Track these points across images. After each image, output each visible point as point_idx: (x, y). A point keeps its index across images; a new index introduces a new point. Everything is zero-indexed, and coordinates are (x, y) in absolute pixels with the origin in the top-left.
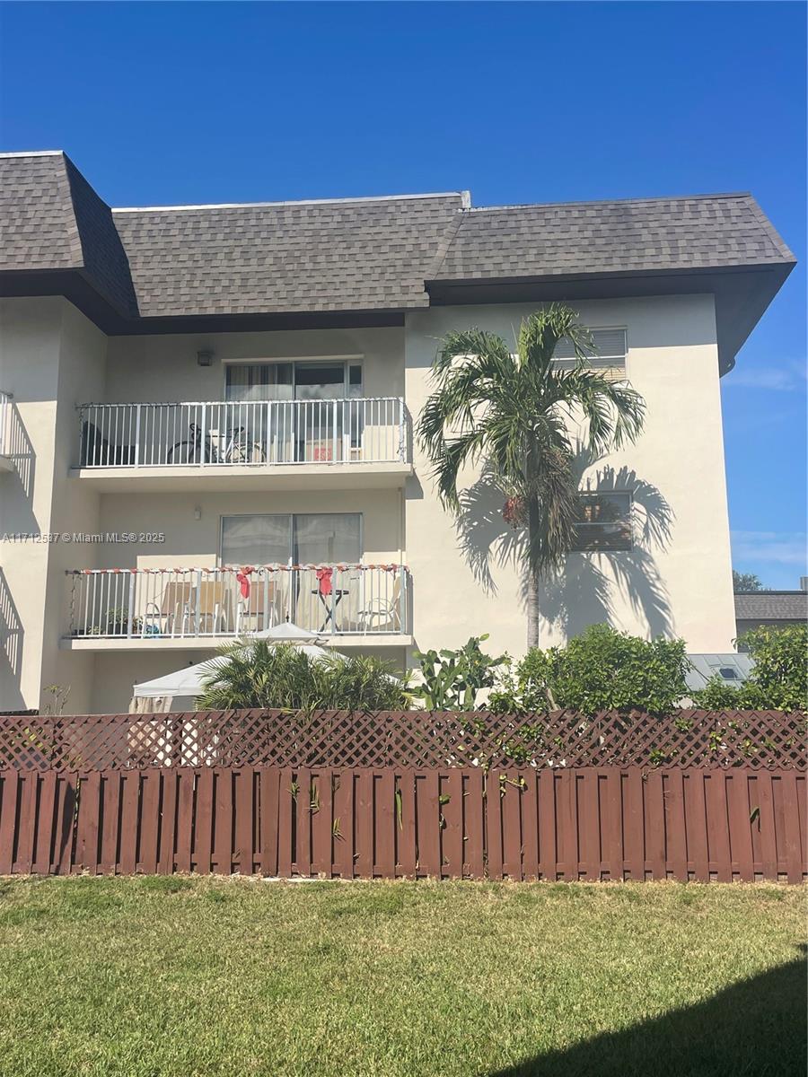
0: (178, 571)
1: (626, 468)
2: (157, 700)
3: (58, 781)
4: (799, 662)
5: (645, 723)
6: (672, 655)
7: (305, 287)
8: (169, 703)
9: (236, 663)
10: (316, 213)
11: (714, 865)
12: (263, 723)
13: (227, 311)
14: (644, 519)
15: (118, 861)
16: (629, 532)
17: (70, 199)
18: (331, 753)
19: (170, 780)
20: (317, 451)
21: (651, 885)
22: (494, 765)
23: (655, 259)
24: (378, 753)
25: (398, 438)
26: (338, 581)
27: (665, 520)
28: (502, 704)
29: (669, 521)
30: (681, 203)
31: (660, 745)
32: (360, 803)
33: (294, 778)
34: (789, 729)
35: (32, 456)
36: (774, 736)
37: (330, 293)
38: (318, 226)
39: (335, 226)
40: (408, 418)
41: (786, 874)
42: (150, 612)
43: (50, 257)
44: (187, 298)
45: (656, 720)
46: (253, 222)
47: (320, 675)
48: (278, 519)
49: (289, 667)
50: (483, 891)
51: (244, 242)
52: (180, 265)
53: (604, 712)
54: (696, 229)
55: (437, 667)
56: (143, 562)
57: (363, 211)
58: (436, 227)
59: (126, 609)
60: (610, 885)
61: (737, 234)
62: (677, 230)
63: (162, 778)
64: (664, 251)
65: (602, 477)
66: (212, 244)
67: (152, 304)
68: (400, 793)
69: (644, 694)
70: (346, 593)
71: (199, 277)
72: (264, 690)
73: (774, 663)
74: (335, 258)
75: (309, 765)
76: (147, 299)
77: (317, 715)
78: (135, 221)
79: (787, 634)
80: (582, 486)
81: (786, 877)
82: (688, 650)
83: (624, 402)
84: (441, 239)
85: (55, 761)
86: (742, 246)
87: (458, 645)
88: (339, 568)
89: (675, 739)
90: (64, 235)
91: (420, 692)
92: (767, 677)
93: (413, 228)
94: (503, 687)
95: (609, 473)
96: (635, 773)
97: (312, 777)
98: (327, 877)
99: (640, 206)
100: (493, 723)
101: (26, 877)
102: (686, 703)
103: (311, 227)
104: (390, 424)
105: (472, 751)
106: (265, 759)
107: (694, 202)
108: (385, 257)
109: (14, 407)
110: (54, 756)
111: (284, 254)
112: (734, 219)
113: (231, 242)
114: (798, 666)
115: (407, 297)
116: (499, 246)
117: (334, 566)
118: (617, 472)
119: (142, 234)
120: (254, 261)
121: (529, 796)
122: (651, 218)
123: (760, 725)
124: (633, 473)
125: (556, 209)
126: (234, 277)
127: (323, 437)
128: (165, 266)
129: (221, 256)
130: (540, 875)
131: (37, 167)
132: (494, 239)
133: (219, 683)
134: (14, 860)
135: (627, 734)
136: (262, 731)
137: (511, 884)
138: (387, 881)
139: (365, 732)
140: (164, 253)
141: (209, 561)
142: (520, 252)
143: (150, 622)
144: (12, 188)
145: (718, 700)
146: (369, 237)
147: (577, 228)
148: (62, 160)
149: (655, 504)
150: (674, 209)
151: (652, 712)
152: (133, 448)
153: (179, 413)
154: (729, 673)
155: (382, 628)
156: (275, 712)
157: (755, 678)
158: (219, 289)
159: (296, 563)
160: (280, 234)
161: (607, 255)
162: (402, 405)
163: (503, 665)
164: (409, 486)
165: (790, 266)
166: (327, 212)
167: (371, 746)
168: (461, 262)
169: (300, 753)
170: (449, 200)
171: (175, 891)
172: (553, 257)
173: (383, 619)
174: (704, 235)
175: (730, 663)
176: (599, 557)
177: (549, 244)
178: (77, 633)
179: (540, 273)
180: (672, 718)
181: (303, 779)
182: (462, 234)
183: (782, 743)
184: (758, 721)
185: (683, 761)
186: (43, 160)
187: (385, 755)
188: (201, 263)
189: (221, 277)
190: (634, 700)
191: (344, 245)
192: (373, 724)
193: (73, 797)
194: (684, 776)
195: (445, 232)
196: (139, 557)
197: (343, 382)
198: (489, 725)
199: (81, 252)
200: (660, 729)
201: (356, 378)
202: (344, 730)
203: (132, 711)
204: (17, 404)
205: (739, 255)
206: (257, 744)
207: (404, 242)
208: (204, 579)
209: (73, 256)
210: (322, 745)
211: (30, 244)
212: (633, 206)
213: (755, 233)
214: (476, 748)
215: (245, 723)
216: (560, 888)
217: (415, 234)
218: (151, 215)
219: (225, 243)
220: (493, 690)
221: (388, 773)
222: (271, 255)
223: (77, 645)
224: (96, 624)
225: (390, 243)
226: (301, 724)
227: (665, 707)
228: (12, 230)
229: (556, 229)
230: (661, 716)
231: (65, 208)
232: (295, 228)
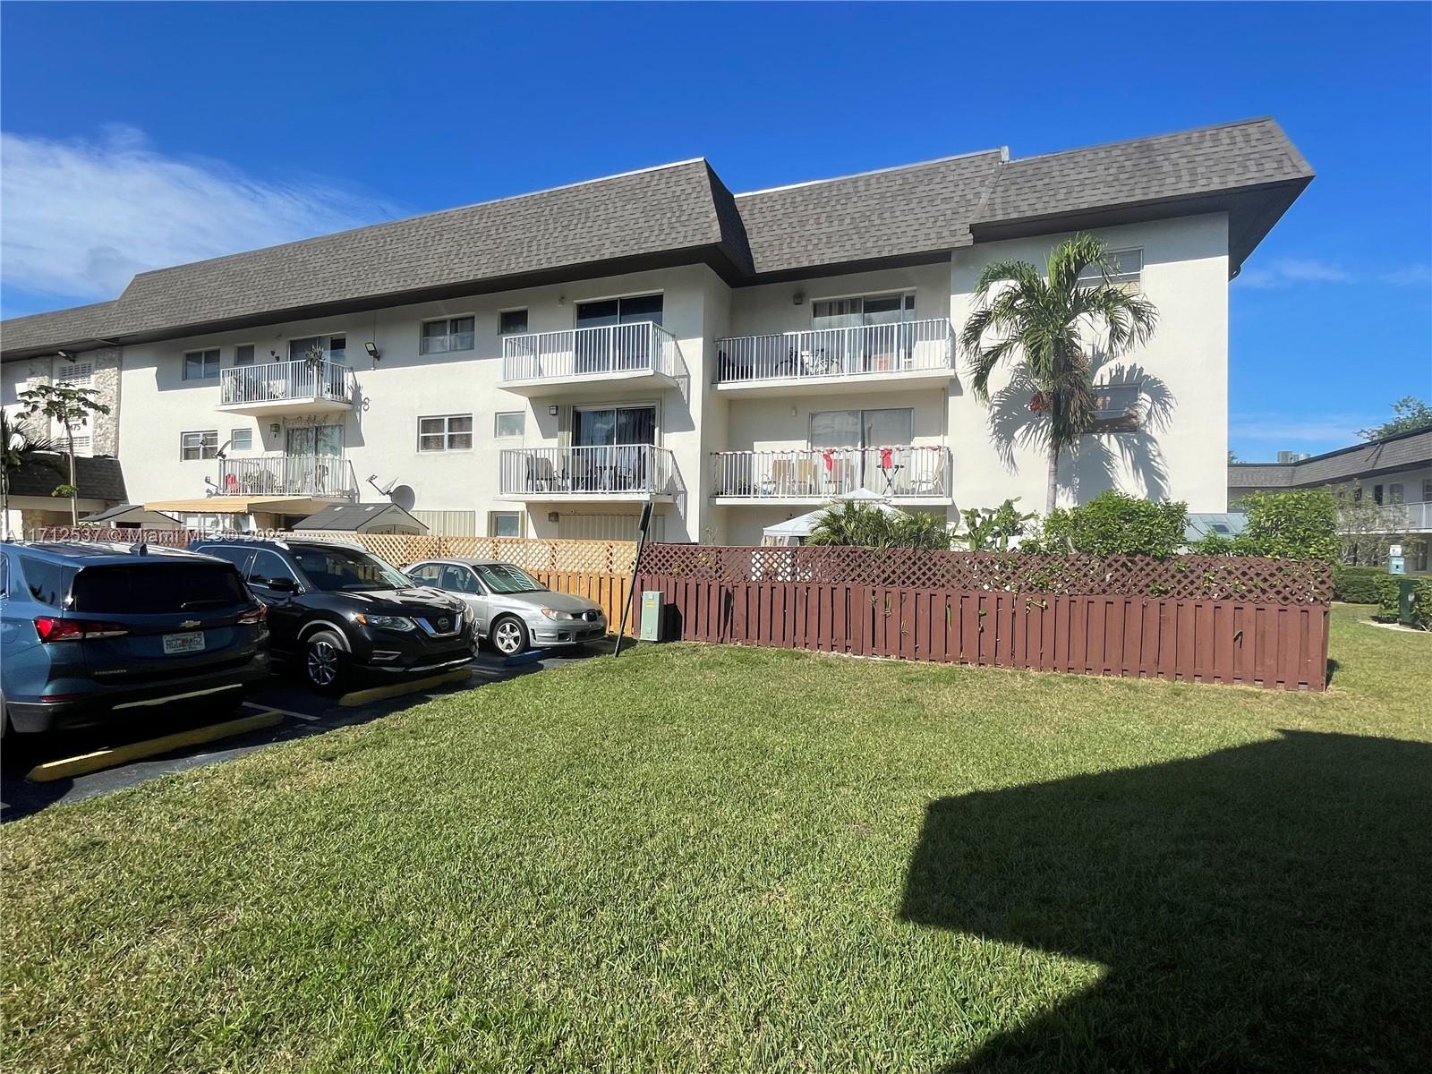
0: (783, 452)
1: (1135, 364)
2: (779, 538)
3: (721, 587)
4: (1290, 519)
5: (1148, 564)
6: (1176, 514)
7: (875, 239)
8: (787, 540)
9: (832, 515)
10: (882, 180)
11: (1198, 670)
12: (852, 556)
13: (817, 263)
14: (1149, 406)
15: (759, 638)
16: (1135, 417)
17: (710, 192)
18: (900, 577)
19: (790, 590)
20: (881, 362)
21: (1144, 681)
22: (1022, 590)
23: (1174, 187)
24: (934, 579)
25: (944, 349)
26: (896, 458)
27: (1168, 407)
28: (1031, 548)
29: (1171, 407)
30: (1203, 134)
31: (1159, 581)
32: (920, 612)
33: (874, 593)
34: (1276, 573)
35: (688, 376)
36: (1262, 577)
37: (894, 241)
38: (884, 190)
39: (897, 188)
40: (952, 334)
41: (1262, 681)
42: (765, 480)
43: (699, 236)
44: (788, 256)
45: (1158, 562)
46: (835, 193)
47: (891, 525)
48: (853, 413)
49: (869, 519)
50: (1012, 675)
51: (829, 209)
52: (782, 232)
53: (1114, 556)
54: (1216, 156)
55: (978, 521)
56: (758, 446)
57: (919, 174)
58: (979, 179)
59: (750, 479)
60: (1112, 678)
61: (1257, 156)
62: (1197, 158)
63: (785, 588)
64: (1184, 179)
65: (1114, 373)
66: (804, 213)
67: (764, 262)
68: (949, 606)
69: (1149, 542)
70: (902, 467)
71: (797, 239)
72: (853, 534)
73: (1268, 520)
74: (898, 214)
75: (884, 585)
76: (760, 260)
77: (889, 552)
78: (750, 203)
79: (1282, 497)
80: (1096, 381)
81: (1262, 683)
82: (1189, 510)
83: (1138, 312)
84: (984, 189)
85: (718, 574)
86: (1260, 166)
87: (996, 504)
88: (898, 449)
89: (1173, 577)
90: (708, 220)
91: (964, 538)
92: (1259, 532)
93: (960, 182)
94: (1032, 535)
95: (1120, 370)
96: (1137, 602)
97: (886, 593)
98: (897, 658)
99: (1163, 141)
100: (1023, 561)
101: (704, 643)
102: (1183, 551)
103: (879, 191)
104: (938, 339)
105: (1005, 580)
106: (853, 580)
107: (1214, 132)
108: (937, 208)
109: (676, 343)
110: (717, 571)
111: (859, 215)
112: (1254, 143)
113: (819, 210)
114: (1290, 523)
115: (954, 239)
116: (1033, 190)
117: (893, 447)
118: (1127, 369)
119: (756, 211)
120: (836, 223)
121: (1049, 614)
122: (1173, 150)
123: (1249, 569)
124: (1141, 369)
125: (1084, 153)
126: (822, 236)
127: (887, 352)
128: (772, 233)
129: (812, 221)
130: (1055, 668)
131: (688, 172)
132: (1030, 184)
133: (821, 528)
134: (696, 633)
135: (1132, 573)
136: (852, 561)
137: (1032, 672)
138: (939, 664)
139: (925, 564)
140: (771, 224)
141: (802, 445)
142: (1051, 193)
143: (765, 487)
144: (673, 189)
145: (1214, 548)
146: (925, 194)
147: (1103, 167)
148: (704, 164)
149: (1159, 393)
150: (1194, 140)
151: (1155, 557)
152: (752, 367)
153: (782, 339)
154: (1222, 528)
155: (930, 491)
156: (860, 549)
157: (1248, 533)
158: (810, 247)
159: (863, 446)
160: (855, 199)
161: (1129, 187)
162: (948, 324)
163: (1032, 519)
164: (952, 386)
165: (1305, 181)
166: (892, 178)
167: (929, 574)
168: (1000, 206)
169: (878, 576)
170: (990, 156)
171: (797, 659)
172: (1080, 194)
173: (930, 486)
174: (1223, 160)
175: (1223, 521)
176: (1109, 438)
177: (1077, 183)
178: (717, 494)
179: (1069, 208)
180: (1171, 562)
181: (880, 595)
182: (1002, 183)
183: (1268, 583)
184: (1248, 565)
185: (1179, 593)
186: (691, 166)
187: (939, 580)
188: (798, 229)
189: (813, 237)
190: (1140, 547)
191: (905, 202)
192: (930, 559)
193: (729, 597)
194: (1178, 605)
195: (987, 182)
196: (755, 443)
197: (900, 308)
198: (1019, 563)
199: (719, 231)
200: (1161, 569)
201: (910, 304)
202: (909, 563)
203: (762, 545)
204: (678, 342)
205: (1257, 175)
206: (848, 570)
207: (953, 195)
208: (801, 458)
209: (714, 234)
210: (894, 572)
211: (685, 229)
212: (1156, 142)
213: (1275, 153)
214: (1008, 578)
215: (839, 555)
216: (1071, 678)
217: (961, 187)
218: (762, 197)
219: (814, 212)
220: (1023, 538)
221: (941, 593)
222: (849, 216)
223: (719, 501)
224: (731, 488)
225: (941, 197)
226: (879, 558)
227: (1167, 553)
228: (674, 220)
229: (1083, 170)
230: (1162, 559)
231: (707, 199)
232: (866, 193)
